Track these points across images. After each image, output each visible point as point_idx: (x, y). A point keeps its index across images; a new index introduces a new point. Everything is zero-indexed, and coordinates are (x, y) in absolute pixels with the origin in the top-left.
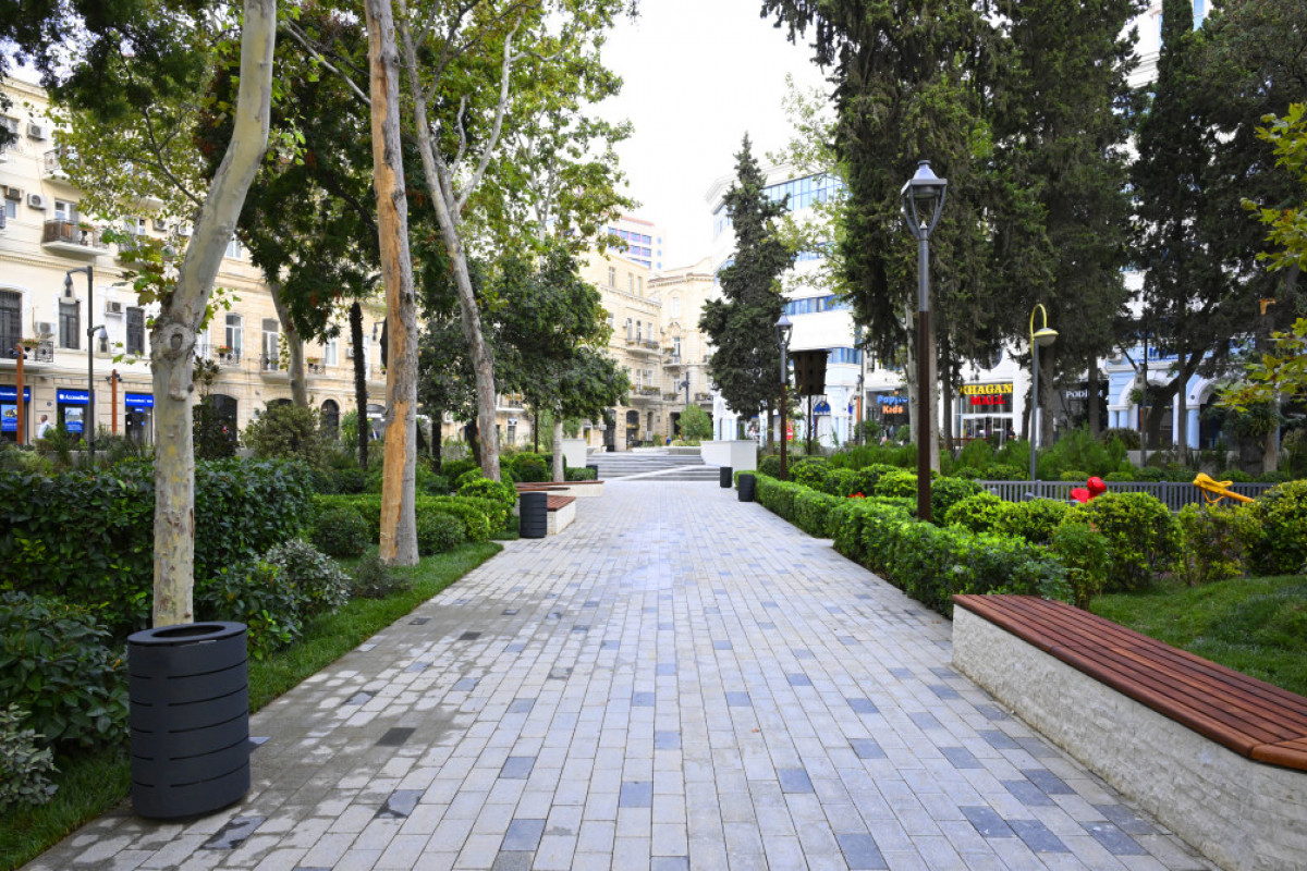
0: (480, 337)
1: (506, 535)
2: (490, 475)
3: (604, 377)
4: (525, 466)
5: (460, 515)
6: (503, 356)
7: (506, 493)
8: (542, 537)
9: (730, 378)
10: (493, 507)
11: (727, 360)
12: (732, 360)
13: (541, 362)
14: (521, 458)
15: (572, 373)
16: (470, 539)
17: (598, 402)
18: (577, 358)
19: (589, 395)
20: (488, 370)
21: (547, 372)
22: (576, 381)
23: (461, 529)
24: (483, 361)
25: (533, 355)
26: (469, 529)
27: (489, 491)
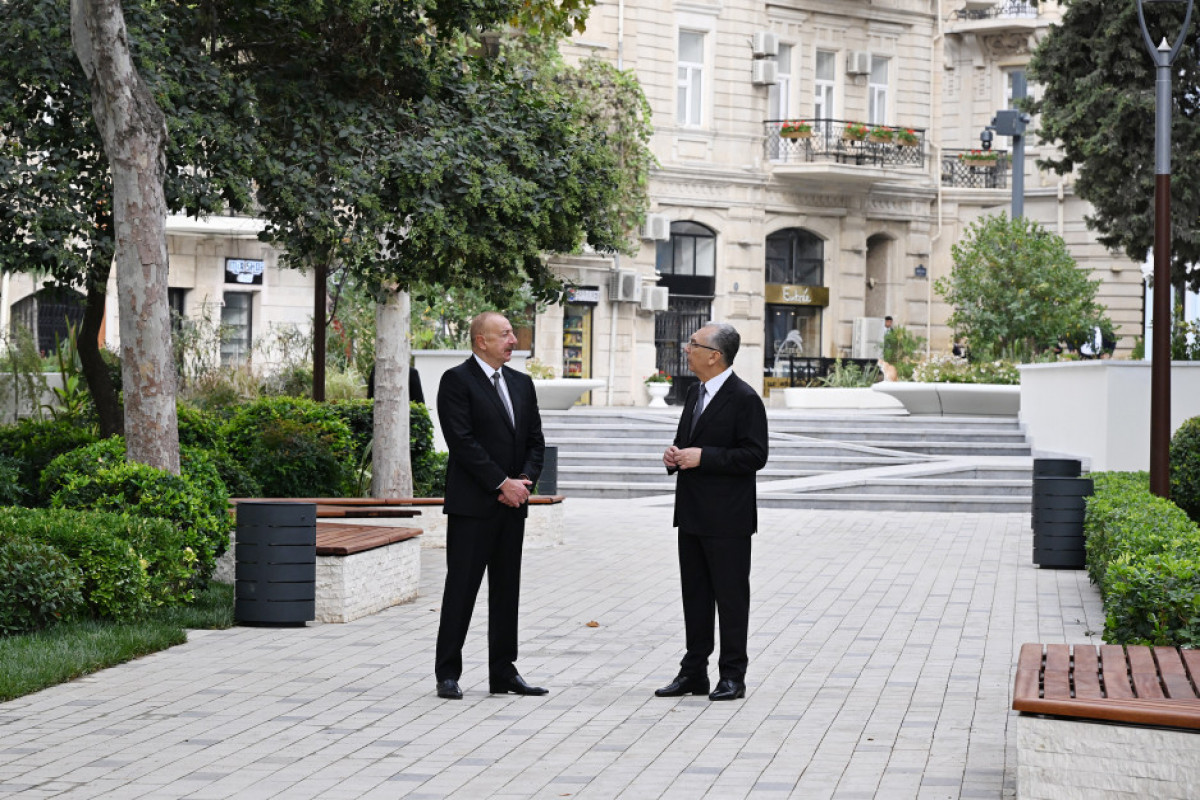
0: (124, 65)
1: (195, 615)
2: (148, 453)
3: (531, 159)
4: (273, 444)
5: (71, 547)
6: (191, 98)
7: (195, 503)
8: (301, 625)
9: (1108, 127)
10: (158, 538)
11: (1101, 57)
12: (1116, 56)
13: (321, 110)
14: (260, 414)
15: (423, 149)
16: (95, 613)
17: (511, 241)
18: (445, 95)
19: (477, 218)
20: (147, 157)
21: (343, 143)
22: (433, 174)
23: (73, 579)
24: (133, 130)
25: (293, 86)
26: (91, 585)
27: (146, 497)
